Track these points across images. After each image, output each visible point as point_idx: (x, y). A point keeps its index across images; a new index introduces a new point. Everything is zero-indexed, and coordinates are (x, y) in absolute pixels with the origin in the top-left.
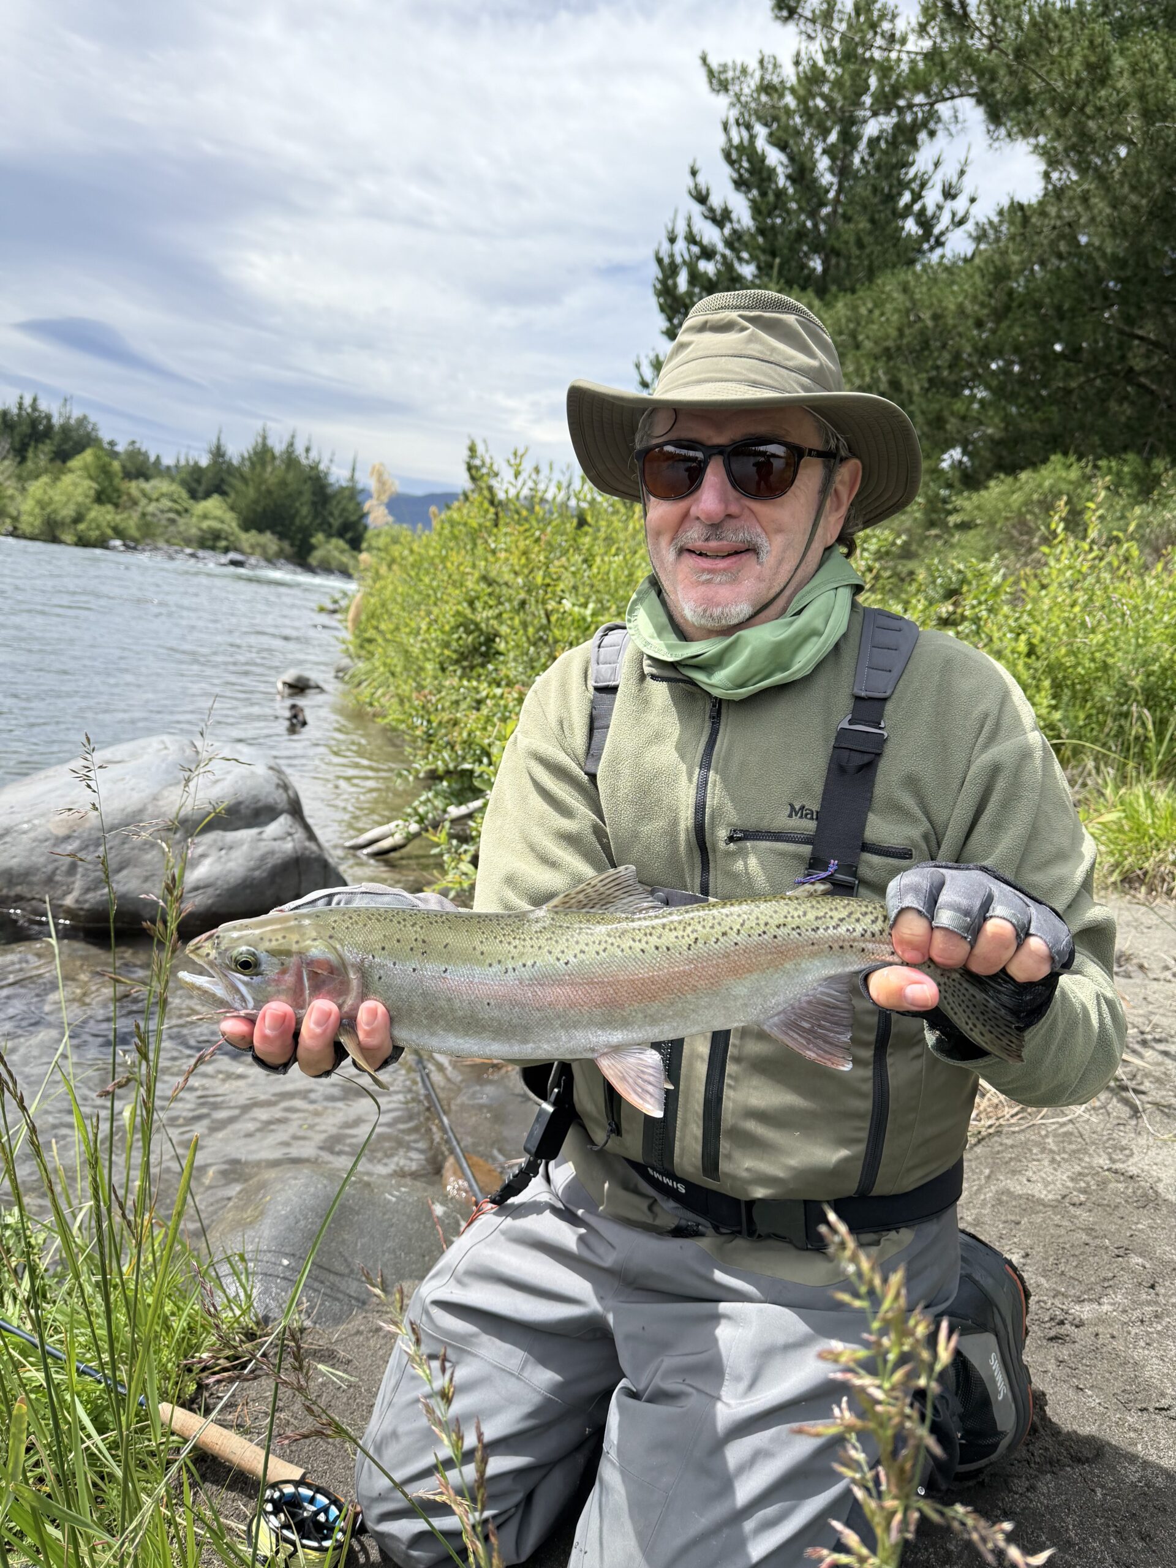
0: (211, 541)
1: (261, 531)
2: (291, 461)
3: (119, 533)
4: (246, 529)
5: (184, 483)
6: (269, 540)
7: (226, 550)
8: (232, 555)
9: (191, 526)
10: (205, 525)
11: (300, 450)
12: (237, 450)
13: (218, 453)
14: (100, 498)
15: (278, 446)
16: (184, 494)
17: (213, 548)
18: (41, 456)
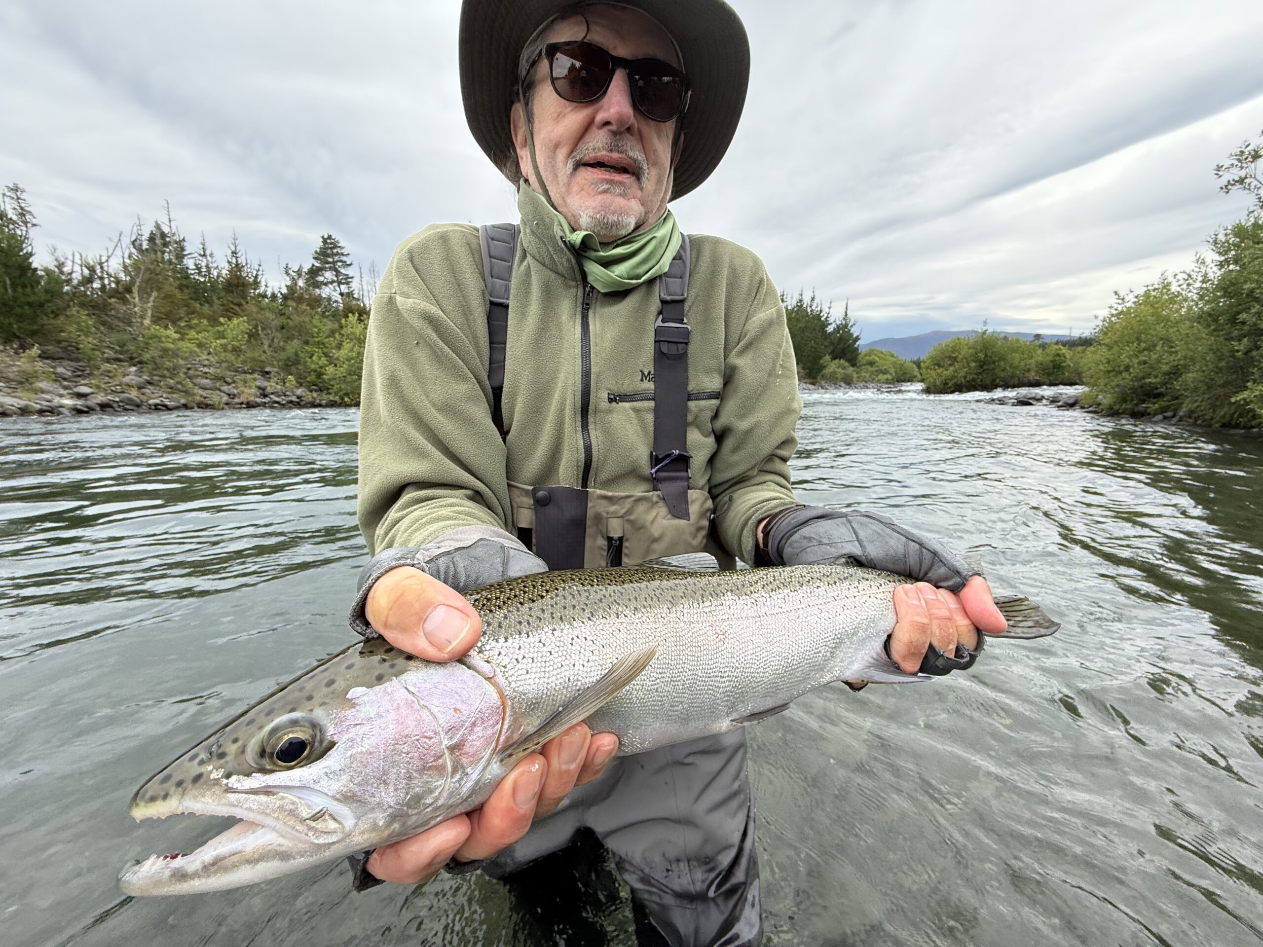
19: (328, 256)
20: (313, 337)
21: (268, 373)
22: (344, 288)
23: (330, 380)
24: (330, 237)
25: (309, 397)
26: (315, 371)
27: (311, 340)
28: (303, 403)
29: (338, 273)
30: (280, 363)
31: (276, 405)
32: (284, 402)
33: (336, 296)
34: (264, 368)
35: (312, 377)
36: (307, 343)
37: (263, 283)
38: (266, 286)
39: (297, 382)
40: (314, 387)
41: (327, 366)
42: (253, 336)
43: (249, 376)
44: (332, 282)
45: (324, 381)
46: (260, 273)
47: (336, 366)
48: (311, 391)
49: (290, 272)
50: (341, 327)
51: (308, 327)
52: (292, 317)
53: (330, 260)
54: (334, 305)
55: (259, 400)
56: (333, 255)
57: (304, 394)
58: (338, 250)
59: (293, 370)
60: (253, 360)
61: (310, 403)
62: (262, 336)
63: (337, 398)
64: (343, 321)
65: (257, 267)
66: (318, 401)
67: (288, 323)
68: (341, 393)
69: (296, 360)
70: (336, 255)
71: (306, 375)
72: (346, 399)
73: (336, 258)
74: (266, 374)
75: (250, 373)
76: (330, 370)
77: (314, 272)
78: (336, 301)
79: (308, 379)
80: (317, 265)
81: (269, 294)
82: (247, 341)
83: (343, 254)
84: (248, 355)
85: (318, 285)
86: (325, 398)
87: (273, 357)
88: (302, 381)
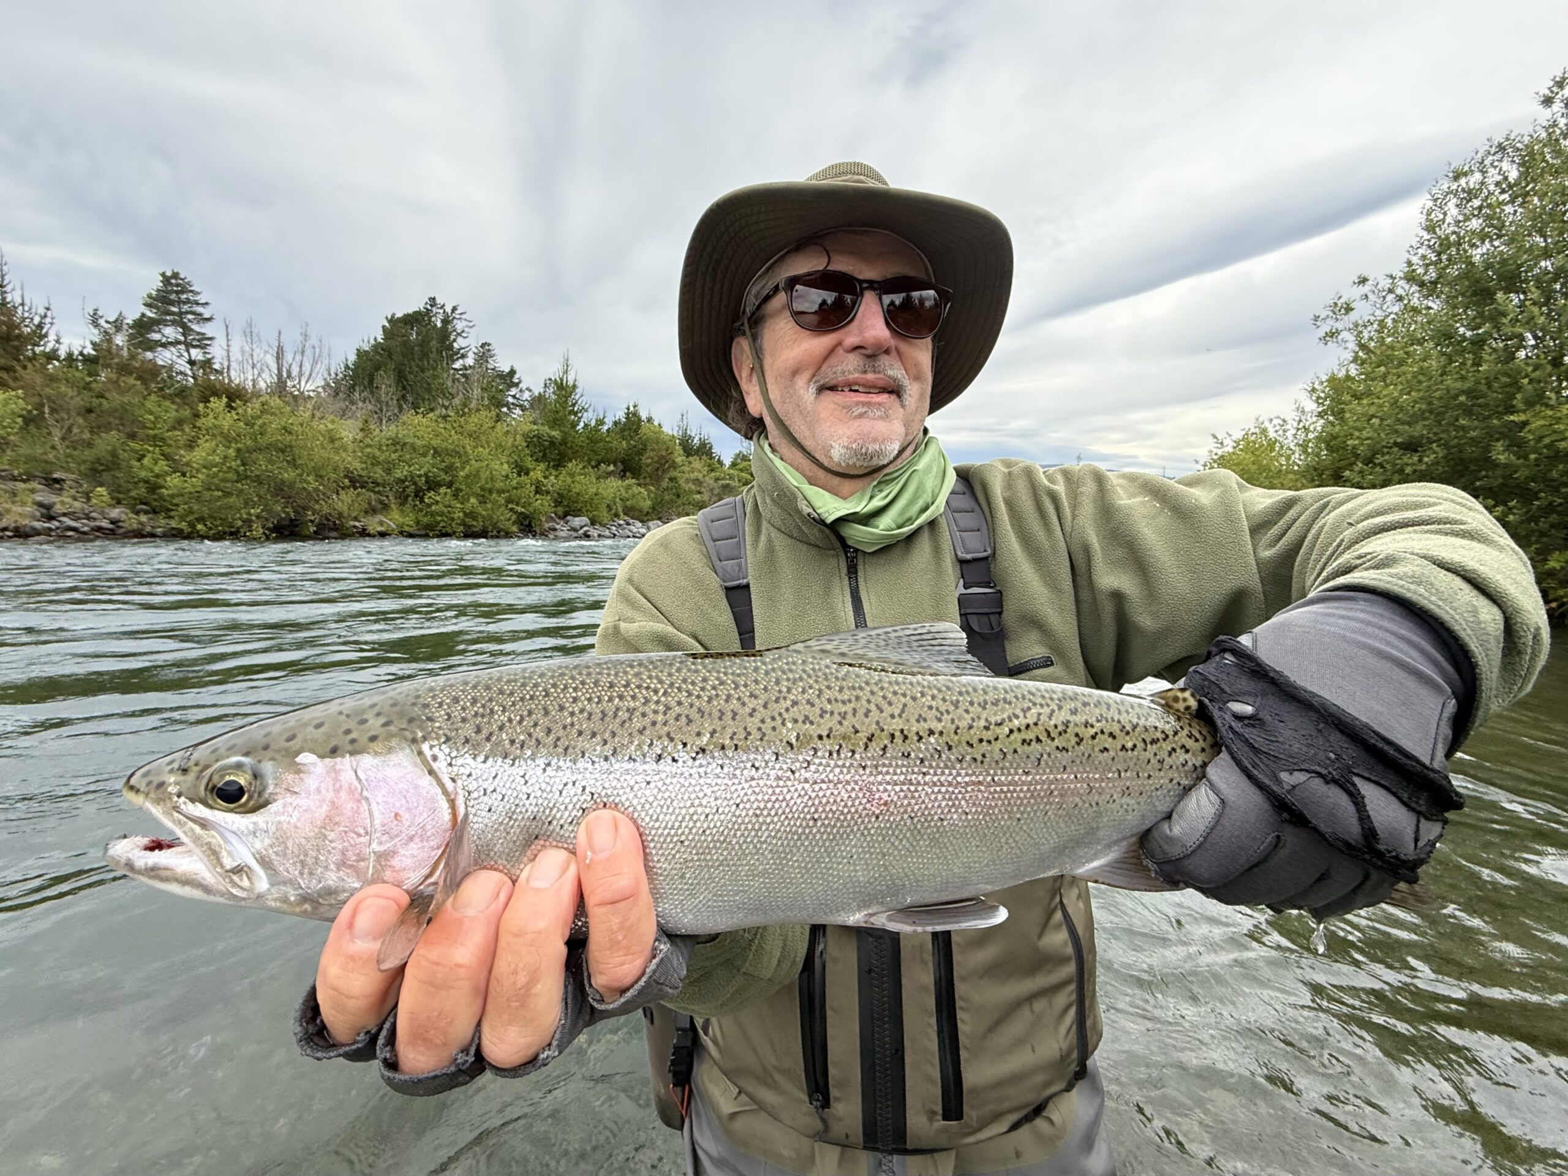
19: (172, 303)
20: (145, 427)
21: (57, 481)
22: (197, 355)
23: (173, 496)
24: (175, 275)
25: (131, 521)
26: (147, 482)
27: (141, 433)
28: (121, 531)
29: (187, 331)
30: (83, 467)
31: (70, 533)
32: (86, 529)
33: (182, 365)
34: (50, 473)
35: (141, 491)
36: (132, 436)
37: (52, 337)
38: (58, 341)
39: (112, 498)
40: (144, 507)
41: (167, 474)
42: (31, 421)
43: (21, 485)
44: (178, 342)
45: (162, 498)
46: (48, 320)
47: (184, 475)
48: (137, 513)
49: (102, 322)
50: (197, 415)
51: (137, 412)
52: (107, 395)
53: (175, 309)
54: (179, 378)
55: (37, 525)
56: (180, 302)
57: (124, 518)
58: (190, 296)
59: (106, 476)
60: (30, 459)
61: (133, 531)
62: (51, 421)
63: (183, 525)
64: (201, 406)
65: (42, 311)
66: (148, 529)
67: (100, 404)
68: (191, 518)
69: (113, 462)
70: (184, 303)
71: (131, 486)
72: (199, 527)
73: (185, 308)
74: (52, 484)
75: (23, 481)
76: (174, 481)
77: (143, 326)
78: (181, 373)
79: (133, 493)
80: (150, 314)
81: (62, 354)
82: (21, 428)
83: (197, 303)
84: (22, 451)
85: (152, 346)
86: (162, 524)
87: (70, 456)
88: (121, 496)
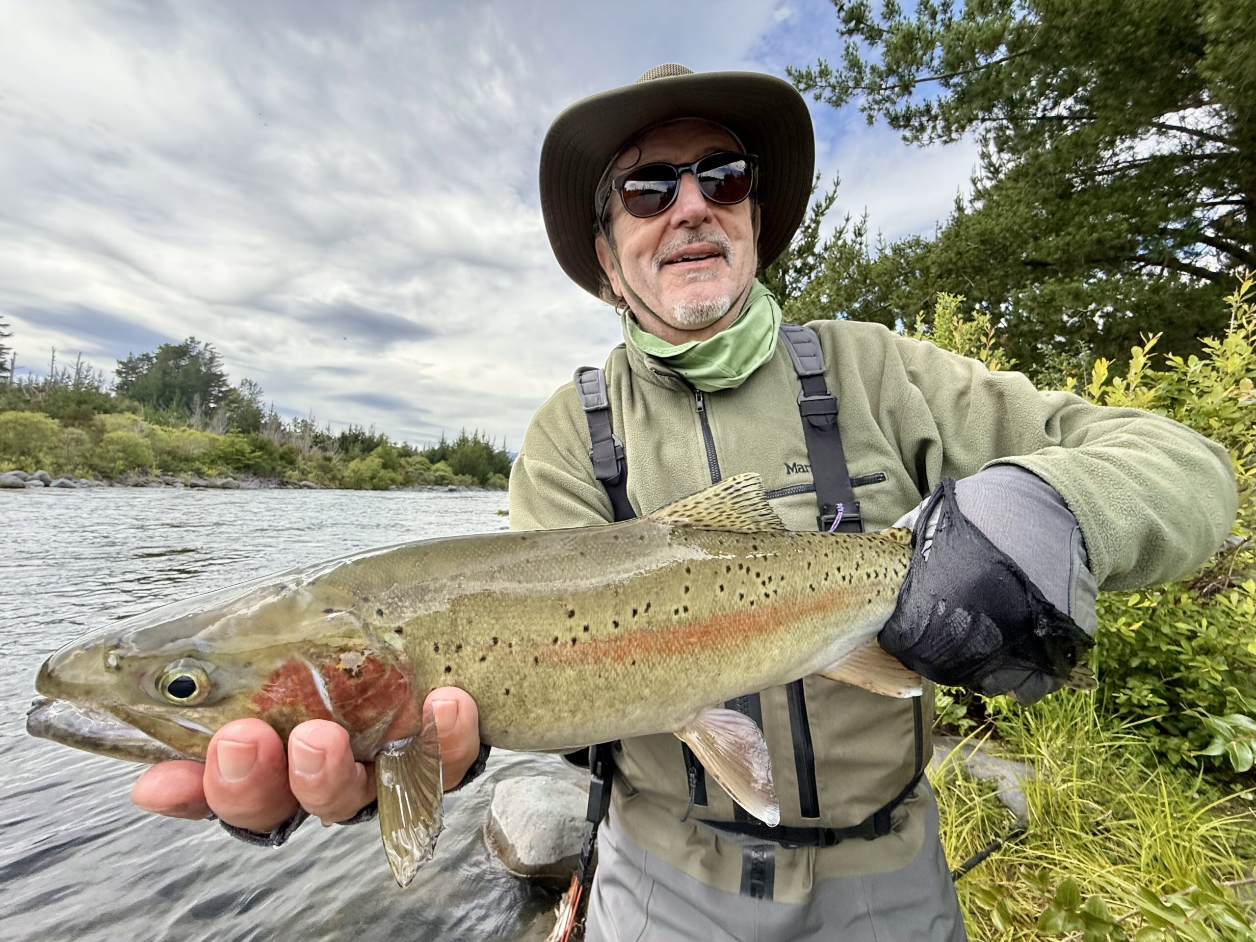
0: (440, 482)
1: (464, 474)
2: (476, 442)
3: (393, 481)
4: (456, 474)
5: (427, 457)
6: (468, 478)
7: (448, 484)
8: (450, 487)
9: (431, 475)
10: (437, 474)
11: (480, 437)
12: (452, 440)
13: (443, 442)
14: (385, 466)
15: (470, 437)
16: (427, 461)
17: (441, 485)
18: (357, 450)
